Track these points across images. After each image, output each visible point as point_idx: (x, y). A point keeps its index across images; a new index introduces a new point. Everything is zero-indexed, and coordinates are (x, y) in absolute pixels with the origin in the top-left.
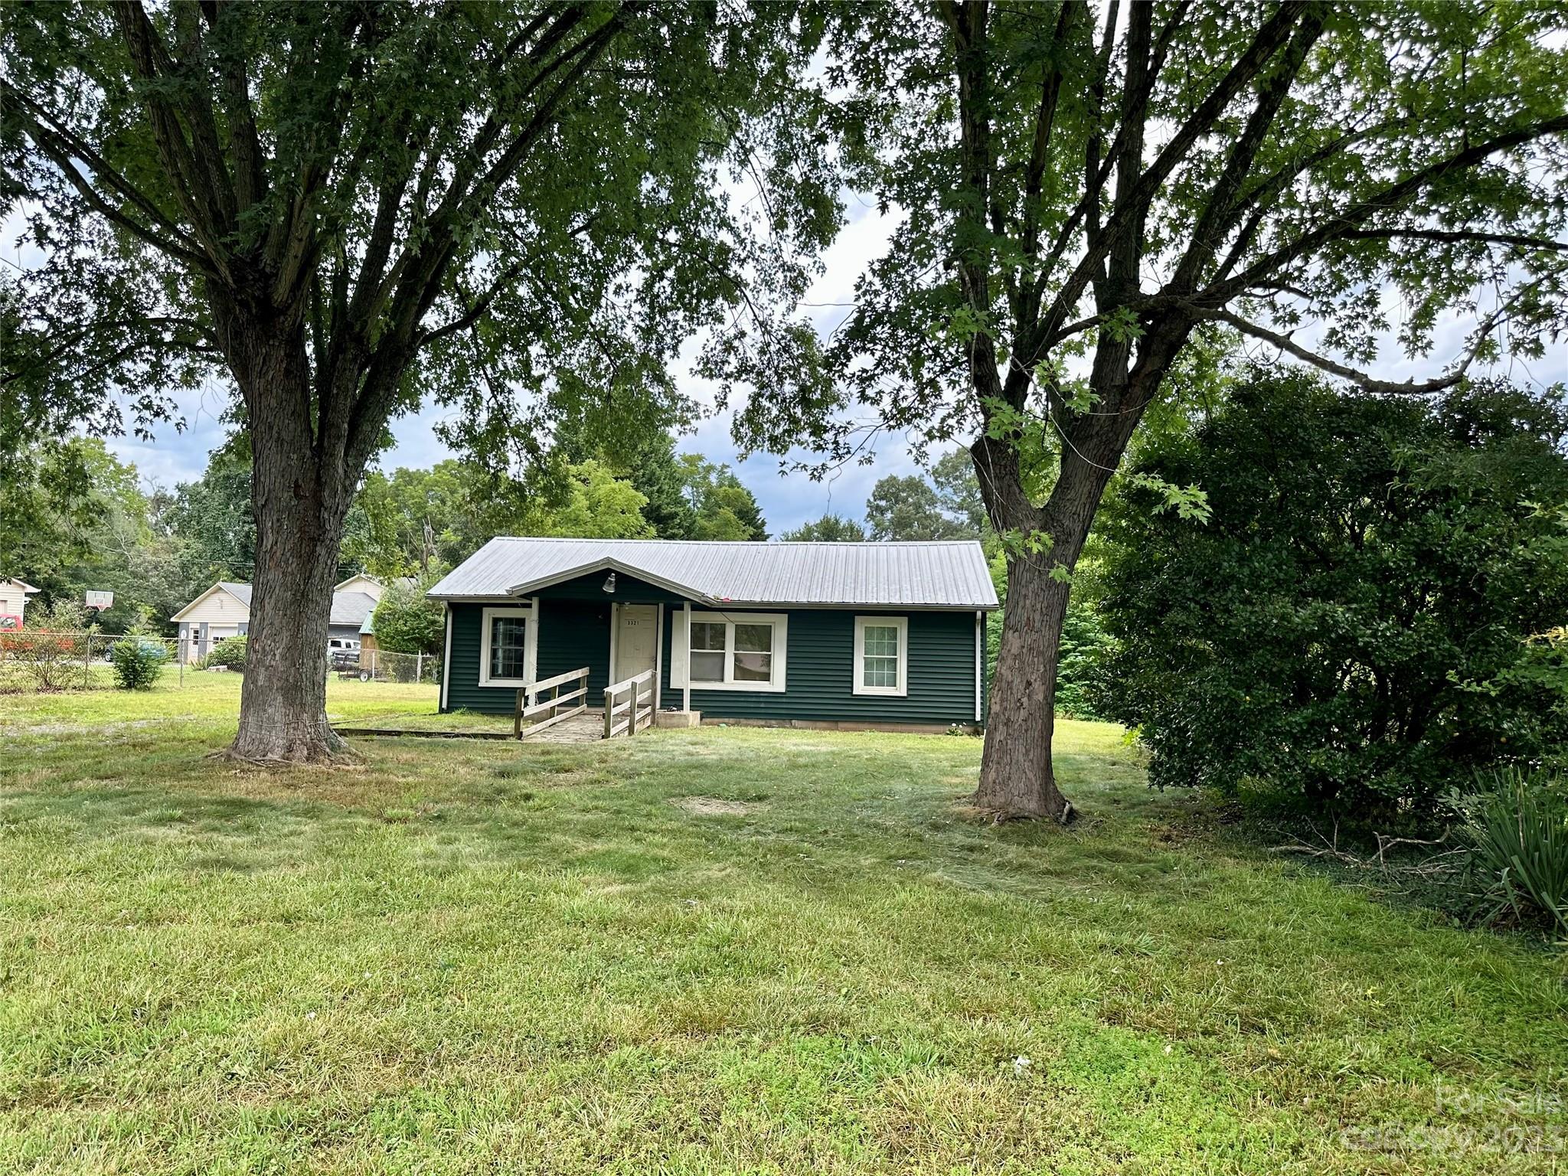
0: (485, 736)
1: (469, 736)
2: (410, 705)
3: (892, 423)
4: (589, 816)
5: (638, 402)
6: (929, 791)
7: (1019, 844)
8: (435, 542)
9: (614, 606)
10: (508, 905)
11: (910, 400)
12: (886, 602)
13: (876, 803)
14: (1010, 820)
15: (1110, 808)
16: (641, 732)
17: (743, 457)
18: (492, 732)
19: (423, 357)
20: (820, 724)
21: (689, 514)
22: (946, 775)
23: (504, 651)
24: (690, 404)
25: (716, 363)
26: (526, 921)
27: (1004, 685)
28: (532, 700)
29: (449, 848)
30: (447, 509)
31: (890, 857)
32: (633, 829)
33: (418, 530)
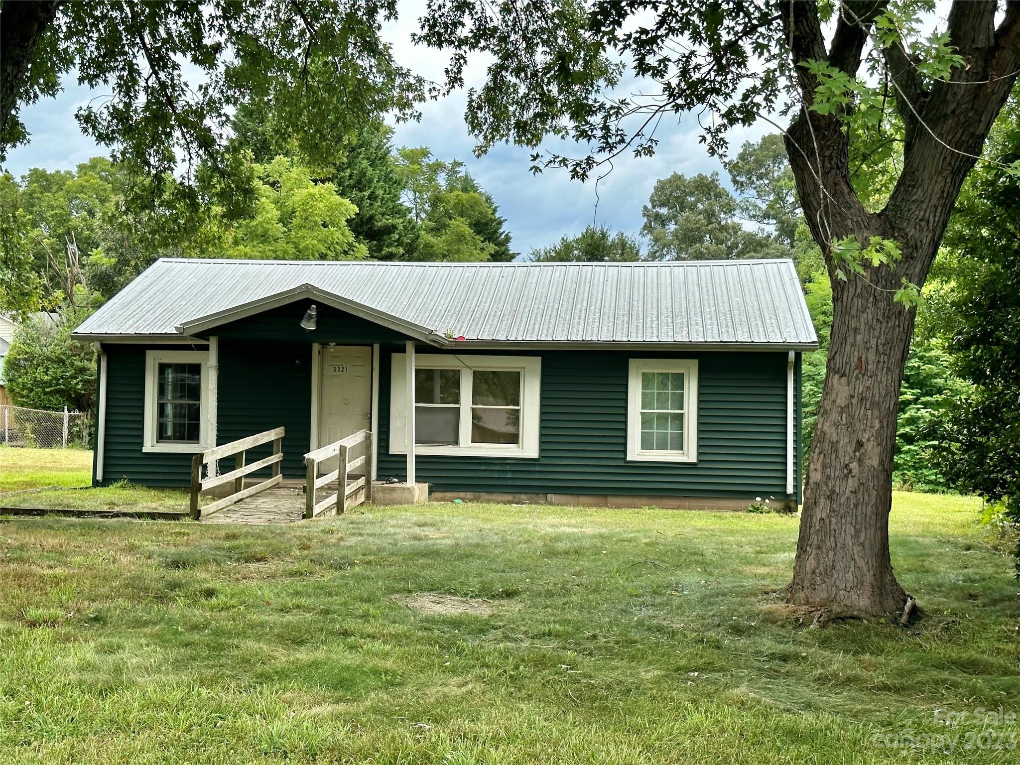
0: (153, 516)
1: (131, 515)
2: (54, 476)
3: (680, 101)
4: (289, 618)
5: (343, 80)
6: (728, 584)
7: (846, 652)
8: (83, 266)
9: (316, 347)
10: (188, 730)
11: (704, 70)
12: (670, 339)
13: (658, 600)
14: (834, 620)
15: (964, 605)
16: (353, 510)
17: (481, 151)
18: (161, 510)
19: (62, 20)
20: (583, 499)
21: (411, 227)
22: (749, 563)
23: (175, 407)
24: (412, 80)
25: (446, 26)
26: (212, 750)
27: (827, 446)
28: (212, 469)
29: (111, 658)
30: (96, 222)
31: (678, 669)
32: (346, 633)
33: (60, 250)
